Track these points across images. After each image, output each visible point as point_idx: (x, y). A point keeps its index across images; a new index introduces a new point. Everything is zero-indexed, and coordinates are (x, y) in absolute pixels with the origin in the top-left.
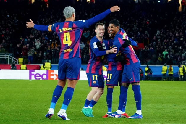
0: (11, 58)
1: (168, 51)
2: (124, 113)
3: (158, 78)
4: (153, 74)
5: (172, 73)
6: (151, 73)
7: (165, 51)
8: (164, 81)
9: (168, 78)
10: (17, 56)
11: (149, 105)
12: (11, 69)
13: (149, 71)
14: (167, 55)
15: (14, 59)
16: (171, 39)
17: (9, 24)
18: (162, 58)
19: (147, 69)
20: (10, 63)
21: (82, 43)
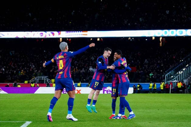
0: (46, 79)
1: (153, 73)
2: (124, 115)
3: (146, 92)
4: (143, 89)
5: (156, 88)
6: (142, 88)
7: (151, 73)
8: (150, 93)
9: (153, 92)
10: (51, 78)
11: (140, 110)
12: (47, 87)
13: (140, 87)
14: (152, 76)
15: (48, 80)
16: (155, 65)
17: (45, 57)
18: (149, 78)
19: (138, 86)
20: (46, 83)
21: (94, 69)
